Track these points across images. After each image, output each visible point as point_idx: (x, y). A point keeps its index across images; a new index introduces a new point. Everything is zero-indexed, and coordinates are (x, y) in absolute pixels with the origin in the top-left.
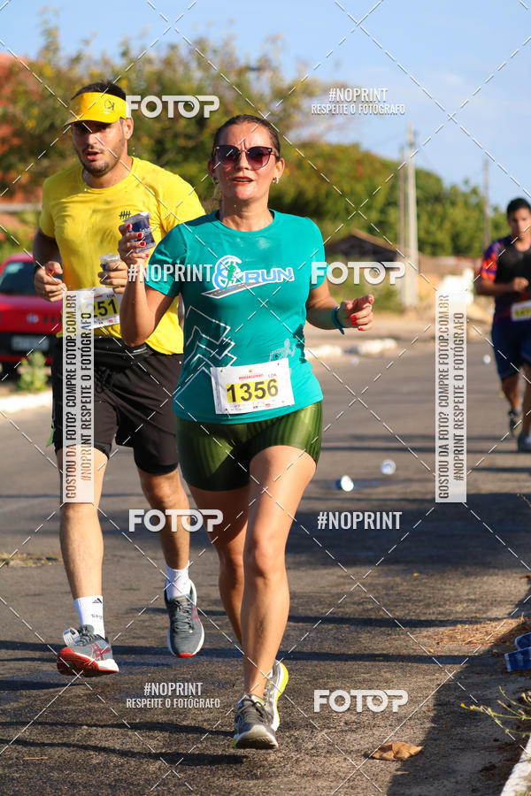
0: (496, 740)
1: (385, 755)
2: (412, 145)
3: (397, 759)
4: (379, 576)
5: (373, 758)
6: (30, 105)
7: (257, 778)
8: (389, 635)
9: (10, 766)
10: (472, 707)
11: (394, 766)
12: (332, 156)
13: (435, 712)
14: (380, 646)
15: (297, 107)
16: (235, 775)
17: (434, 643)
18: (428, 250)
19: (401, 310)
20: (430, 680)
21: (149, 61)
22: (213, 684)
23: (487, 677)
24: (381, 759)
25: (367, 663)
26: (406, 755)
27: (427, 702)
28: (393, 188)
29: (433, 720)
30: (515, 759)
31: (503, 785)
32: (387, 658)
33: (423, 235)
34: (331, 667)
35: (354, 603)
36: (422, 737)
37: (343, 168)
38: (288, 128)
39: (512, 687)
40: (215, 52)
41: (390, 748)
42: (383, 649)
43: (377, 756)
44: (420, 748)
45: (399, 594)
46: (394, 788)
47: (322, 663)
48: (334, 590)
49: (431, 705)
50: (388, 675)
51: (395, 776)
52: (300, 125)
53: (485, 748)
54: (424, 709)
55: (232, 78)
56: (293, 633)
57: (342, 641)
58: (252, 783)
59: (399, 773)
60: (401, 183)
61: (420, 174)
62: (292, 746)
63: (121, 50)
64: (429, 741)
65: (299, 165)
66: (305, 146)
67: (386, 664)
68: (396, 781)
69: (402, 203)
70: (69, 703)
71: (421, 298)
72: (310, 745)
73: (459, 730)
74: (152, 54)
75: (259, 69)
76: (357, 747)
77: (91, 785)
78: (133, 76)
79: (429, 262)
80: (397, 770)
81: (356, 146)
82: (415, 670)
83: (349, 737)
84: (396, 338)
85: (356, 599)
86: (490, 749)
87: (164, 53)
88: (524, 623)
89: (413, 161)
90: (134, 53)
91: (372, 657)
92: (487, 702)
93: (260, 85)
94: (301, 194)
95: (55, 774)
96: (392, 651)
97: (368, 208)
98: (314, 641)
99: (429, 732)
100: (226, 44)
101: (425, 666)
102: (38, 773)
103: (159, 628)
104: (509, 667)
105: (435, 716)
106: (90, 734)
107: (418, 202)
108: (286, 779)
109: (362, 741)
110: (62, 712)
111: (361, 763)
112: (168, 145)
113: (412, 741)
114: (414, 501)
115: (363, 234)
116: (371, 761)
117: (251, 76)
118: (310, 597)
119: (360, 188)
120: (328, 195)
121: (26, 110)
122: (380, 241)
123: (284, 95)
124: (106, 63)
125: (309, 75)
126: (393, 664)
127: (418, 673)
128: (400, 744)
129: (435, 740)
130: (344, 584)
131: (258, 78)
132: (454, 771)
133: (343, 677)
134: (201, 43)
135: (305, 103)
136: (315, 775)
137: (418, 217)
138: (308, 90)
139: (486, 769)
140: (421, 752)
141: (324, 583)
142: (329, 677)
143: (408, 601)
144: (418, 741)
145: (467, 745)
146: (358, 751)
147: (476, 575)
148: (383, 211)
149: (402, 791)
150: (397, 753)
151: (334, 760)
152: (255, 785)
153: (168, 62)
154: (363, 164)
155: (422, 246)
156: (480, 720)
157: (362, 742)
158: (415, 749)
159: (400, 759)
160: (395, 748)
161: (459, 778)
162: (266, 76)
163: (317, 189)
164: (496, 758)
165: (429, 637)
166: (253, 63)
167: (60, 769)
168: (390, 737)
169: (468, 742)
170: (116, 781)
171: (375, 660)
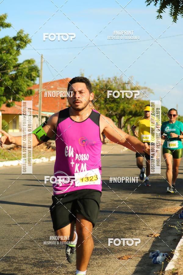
0: (176, 233)
1: (152, 236)
3: (154, 237)
4: (151, 196)
10: (172, 226)
11: (154, 238)
14: (151, 212)
20: (162, 220)
21: (104, 81)
22: (114, 219)
23: (175, 219)
26: (156, 236)
27: (161, 225)
29: (163, 229)
30: (181, 238)
31: (178, 243)
32: (153, 214)
33: (163, 120)
36: (160, 232)
39: (181, 222)
40: (118, 79)
41: (153, 234)
43: (150, 236)
44: (159, 235)
46: (154, 243)
47: (138, 215)
48: (141, 199)
50: (153, 218)
53: (174, 235)
55: (122, 85)
57: (143, 210)
59: (155, 240)
61: (162, 107)
62: (131, 233)
63: (98, 78)
64: (162, 233)
65: (136, 105)
66: (138, 101)
67: (152, 216)
68: (154, 242)
72: (135, 233)
73: (168, 231)
74: (104, 79)
75: (128, 83)
76: (145, 234)
78: (100, 85)
82: (159, 217)
83: (144, 232)
85: (146, 201)
86: (175, 235)
87: (107, 80)
90: (101, 79)
91: (149, 214)
92: (175, 225)
94: (136, 111)
96: (154, 213)
99: (162, 231)
100: (121, 78)
101: (161, 216)
103: (103, 206)
104: (180, 217)
105: (163, 228)
109: (147, 233)
111: (147, 238)
112: (107, 100)
114: (160, 179)
117: (126, 85)
118: (136, 200)
124: (94, 81)
125: (138, 85)
126: (154, 216)
131: (127, 86)
132: (167, 240)
133: (143, 218)
134: (115, 78)
137: (162, 117)
139: (174, 240)
141: (139, 197)
144: (159, 233)
145: (170, 234)
146: (146, 235)
147: (173, 196)
150: (154, 235)
151: (140, 237)
153: (108, 82)
156: (173, 229)
159: (155, 237)
161: (168, 242)
162: (129, 85)
163: (140, 110)
164: (176, 238)
165: (162, 210)
166: (127, 82)
168: (153, 232)
169: (170, 233)
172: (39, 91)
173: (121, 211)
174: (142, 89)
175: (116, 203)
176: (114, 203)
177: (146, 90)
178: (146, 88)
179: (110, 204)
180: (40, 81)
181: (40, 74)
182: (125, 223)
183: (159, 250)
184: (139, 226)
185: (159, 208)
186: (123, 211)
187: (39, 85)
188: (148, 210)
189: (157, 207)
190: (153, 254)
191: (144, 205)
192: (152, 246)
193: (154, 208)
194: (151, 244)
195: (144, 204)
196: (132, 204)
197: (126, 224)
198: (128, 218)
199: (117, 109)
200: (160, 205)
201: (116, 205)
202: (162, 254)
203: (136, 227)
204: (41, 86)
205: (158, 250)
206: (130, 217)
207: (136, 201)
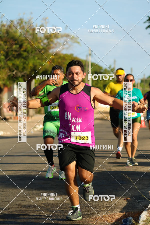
2: (90, 55)
15: (52, 42)
17: (95, 221)
21: (4, 26)
38: (49, 49)
40: (25, 23)
42: (78, 223)
52: (53, 48)
61: (93, 64)
65: (53, 61)
66: (56, 54)
74: (5, 23)
81: (72, 55)
87: (9, 23)
88: (125, 215)
89: (91, 60)
98: (55, 219)
100: (29, 21)
112: (10, 54)
118: (54, 205)
123: (48, 37)
134: (21, 20)
138: (56, 36)
143: (87, 207)
153: (10, 27)
165: (94, 219)
174: (62, 36)
175: (24, 209)
176: (21, 210)
177: (68, 39)
178: (67, 36)
179: (16, 211)
185: (89, 215)
196: (48, 210)
200: (90, 212)
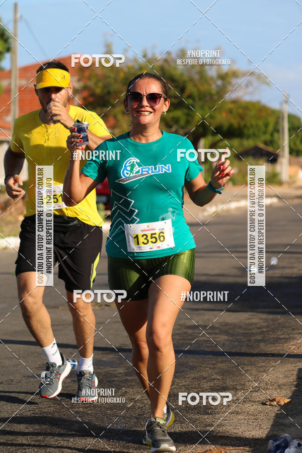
1: (272, 403)
2: (286, 102)
3: (278, 405)
5: (266, 405)
6: (98, 81)
7: (209, 414)
8: (274, 344)
9: (87, 408)
11: (276, 409)
12: (247, 107)
13: (297, 382)
14: (270, 349)
15: (230, 83)
16: (198, 413)
17: (297, 348)
18: (294, 154)
19: (280, 183)
20: (295, 366)
21: (156, 59)
22: (187, 368)
24: (270, 405)
25: (263, 358)
26: (283, 403)
27: (293, 378)
28: (277, 123)
29: (296, 386)
32: (273, 355)
33: (292, 145)
34: (246, 360)
35: (257, 328)
36: (290, 394)
37: (253, 113)
38: (225, 93)
41: (274, 400)
42: (271, 351)
43: (268, 403)
44: (289, 400)
45: (279, 324)
46: (277, 420)
47: (241, 358)
48: (247, 322)
49: (295, 379)
50: (274, 364)
51: (277, 414)
54: (292, 381)
55: (198, 69)
56: (226, 343)
57: (251, 346)
58: (206, 417)
59: (279, 412)
60: (280, 121)
61: (291, 117)
63: (144, 54)
64: (294, 397)
65: (231, 111)
66: (235, 102)
67: (273, 358)
68: (277, 416)
69: (281, 131)
70: (116, 377)
71: (291, 177)
72: (235, 398)
74: (158, 56)
76: (258, 399)
77: (127, 417)
79: (294, 159)
80: (278, 411)
81: (258, 103)
82: (287, 362)
83: (254, 394)
84: (278, 197)
85: (258, 326)
87: (164, 56)
89: (287, 109)
90: (150, 56)
91: (266, 355)
93: (212, 73)
94: (231, 126)
95: (109, 412)
96: (275, 352)
97: (265, 133)
98: (237, 346)
99: (294, 392)
101: (292, 359)
102: (100, 411)
105: (297, 384)
106: (126, 392)
107: (290, 130)
108: (223, 415)
110: (113, 381)
111: (260, 407)
113: (285, 396)
114: (287, 278)
115: (262, 145)
116: (265, 406)
117: (208, 68)
119: (260, 123)
120: (245, 126)
121: (96, 84)
122: (270, 149)
123: (223, 77)
124: (135, 60)
125: (236, 67)
126: (276, 358)
127: (288, 363)
128: (279, 398)
129: (297, 396)
130: (252, 318)
131: (211, 69)
133: (252, 365)
134: (183, 52)
135: (234, 81)
136: (238, 413)
138: (235, 74)
140: (290, 401)
141: (241, 318)
142: (244, 364)
143: (284, 327)
144: (289, 396)
146: (259, 401)
148: (272, 135)
149: (281, 421)
150: (278, 402)
151: (247, 405)
152: (207, 418)
153: (166, 61)
154: (262, 111)
155: (291, 152)
157: (261, 397)
158: (287, 401)
159: (280, 405)
160: (277, 400)
162: (214, 68)
163: (239, 123)
165: (294, 345)
167: (111, 409)
168: (275, 394)
170: (139, 415)
171: (267, 357)
172: (10, 85)
173: (202, 349)
174: (244, 74)
175: (190, 331)
176: (186, 333)
177: (253, 79)
178: (252, 74)
179: (178, 334)
180: (13, 61)
181: (12, 46)
182: (213, 377)
183: (290, 434)
184: (243, 382)
185: (287, 340)
186: (207, 349)
187: (10, 72)
188: (262, 345)
189: (283, 338)
190: (276, 444)
191: (254, 334)
192: (273, 426)
193: (277, 340)
194: (271, 422)
195: (252, 333)
196: (226, 333)
197: (214, 379)
198: (219, 365)
199: (188, 122)
200: (289, 334)
201: (190, 337)
202: (296, 442)
203: (237, 385)
204: (15, 74)
205: (287, 435)
206: (222, 362)
207: (235, 326)
